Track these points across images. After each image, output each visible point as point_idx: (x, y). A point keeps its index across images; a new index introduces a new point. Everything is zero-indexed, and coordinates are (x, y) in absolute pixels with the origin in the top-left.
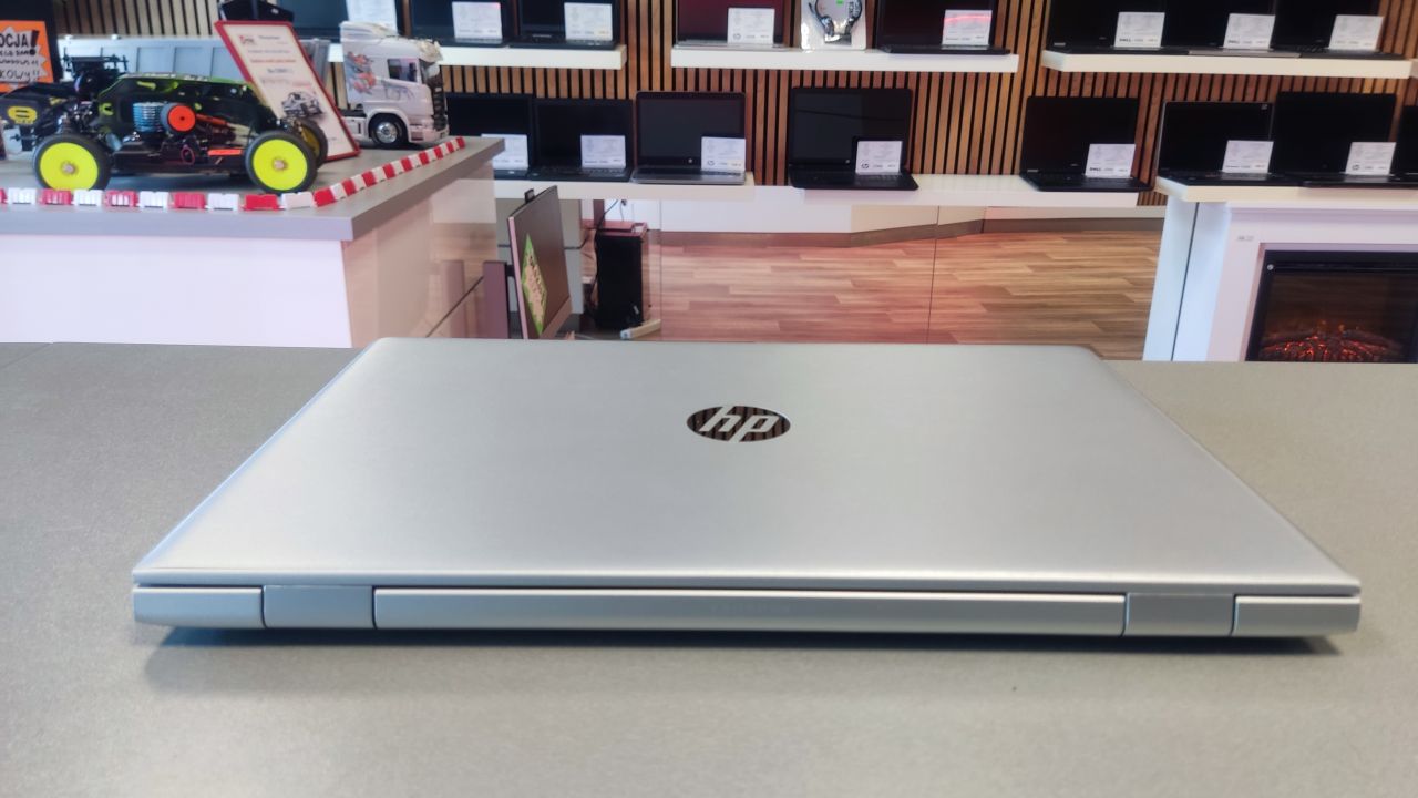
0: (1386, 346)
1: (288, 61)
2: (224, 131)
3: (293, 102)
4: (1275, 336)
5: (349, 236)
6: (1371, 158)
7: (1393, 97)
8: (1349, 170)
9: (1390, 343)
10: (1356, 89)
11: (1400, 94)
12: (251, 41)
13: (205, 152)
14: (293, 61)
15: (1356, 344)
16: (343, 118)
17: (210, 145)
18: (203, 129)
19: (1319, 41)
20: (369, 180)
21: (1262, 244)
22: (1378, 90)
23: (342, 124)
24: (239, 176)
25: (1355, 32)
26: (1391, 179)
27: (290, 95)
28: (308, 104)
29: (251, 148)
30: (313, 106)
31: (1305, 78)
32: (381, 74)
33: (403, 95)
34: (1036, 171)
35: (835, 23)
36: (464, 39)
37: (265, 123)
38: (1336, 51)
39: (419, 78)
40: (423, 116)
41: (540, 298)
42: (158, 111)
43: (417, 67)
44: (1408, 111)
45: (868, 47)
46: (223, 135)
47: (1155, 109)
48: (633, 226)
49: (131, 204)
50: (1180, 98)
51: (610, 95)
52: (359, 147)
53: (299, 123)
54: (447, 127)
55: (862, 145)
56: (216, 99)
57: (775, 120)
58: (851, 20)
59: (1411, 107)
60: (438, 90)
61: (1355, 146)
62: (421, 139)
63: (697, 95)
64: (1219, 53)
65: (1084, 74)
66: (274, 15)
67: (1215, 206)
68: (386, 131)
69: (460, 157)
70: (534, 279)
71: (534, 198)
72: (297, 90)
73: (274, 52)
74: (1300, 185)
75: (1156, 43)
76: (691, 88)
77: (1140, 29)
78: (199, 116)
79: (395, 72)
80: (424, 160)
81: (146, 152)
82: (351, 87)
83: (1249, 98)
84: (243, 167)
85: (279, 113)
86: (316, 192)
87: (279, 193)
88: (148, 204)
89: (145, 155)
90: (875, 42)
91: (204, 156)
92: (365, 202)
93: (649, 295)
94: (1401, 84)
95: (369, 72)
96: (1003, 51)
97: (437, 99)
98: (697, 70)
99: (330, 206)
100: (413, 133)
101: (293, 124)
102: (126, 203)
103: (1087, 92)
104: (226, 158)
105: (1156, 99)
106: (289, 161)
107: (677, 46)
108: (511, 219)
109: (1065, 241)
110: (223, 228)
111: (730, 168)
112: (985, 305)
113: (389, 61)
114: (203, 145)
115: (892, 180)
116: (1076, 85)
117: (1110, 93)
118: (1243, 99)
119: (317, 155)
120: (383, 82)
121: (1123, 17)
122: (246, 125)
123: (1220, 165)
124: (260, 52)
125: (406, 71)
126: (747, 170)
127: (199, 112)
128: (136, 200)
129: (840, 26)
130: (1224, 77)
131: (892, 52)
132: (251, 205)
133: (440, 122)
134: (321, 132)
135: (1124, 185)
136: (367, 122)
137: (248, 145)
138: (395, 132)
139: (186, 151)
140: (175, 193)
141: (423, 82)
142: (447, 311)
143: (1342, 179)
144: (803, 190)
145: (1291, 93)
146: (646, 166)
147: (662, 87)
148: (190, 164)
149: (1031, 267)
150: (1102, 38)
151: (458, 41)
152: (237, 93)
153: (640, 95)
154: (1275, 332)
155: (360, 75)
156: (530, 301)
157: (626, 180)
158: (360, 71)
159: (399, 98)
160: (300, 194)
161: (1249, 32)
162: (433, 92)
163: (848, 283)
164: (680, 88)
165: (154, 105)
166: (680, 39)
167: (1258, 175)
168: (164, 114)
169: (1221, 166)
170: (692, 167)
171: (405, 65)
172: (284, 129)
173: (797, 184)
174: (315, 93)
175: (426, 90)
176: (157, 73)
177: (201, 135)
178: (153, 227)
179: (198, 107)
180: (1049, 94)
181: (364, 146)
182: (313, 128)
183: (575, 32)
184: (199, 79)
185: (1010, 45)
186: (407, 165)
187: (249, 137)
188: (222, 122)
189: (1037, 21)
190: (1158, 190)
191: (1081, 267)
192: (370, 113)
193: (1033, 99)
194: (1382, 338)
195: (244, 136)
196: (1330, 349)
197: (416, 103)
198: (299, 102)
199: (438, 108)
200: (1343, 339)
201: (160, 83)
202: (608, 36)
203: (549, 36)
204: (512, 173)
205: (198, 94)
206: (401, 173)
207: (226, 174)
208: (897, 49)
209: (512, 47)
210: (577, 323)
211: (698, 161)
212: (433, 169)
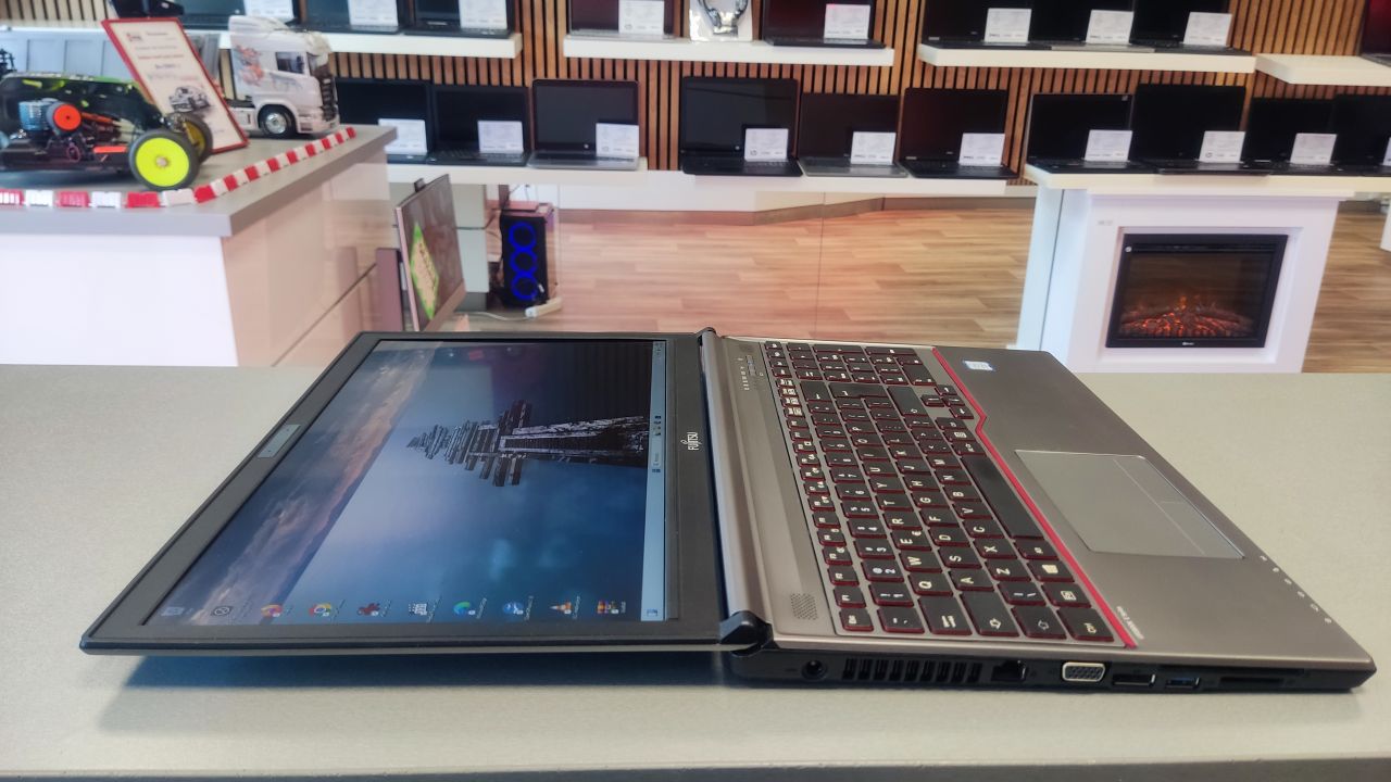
0: (1237, 322)
1: (176, 56)
2: (110, 129)
3: (180, 96)
4: (1134, 313)
5: (227, 232)
6: (1223, 146)
7: (1242, 90)
8: (1203, 158)
9: (1241, 319)
10: (1209, 82)
11: (1249, 87)
12: (139, 38)
13: (90, 150)
14: (181, 56)
15: (1210, 320)
16: (231, 109)
17: (95, 143)
18: (89, 127)
19: (1175, 36)
20: (252, 174)
21: (1121, 228)
22: (1230, 83)
23: (230, 116)
24: (121, 173)
25: (1207, 28)
26: (1241, 166)
27: (178, 89)
28: (196, 98)
29: (135, 145)
30: (200, 99)
31: (1162, 72)
32: (269, 67)
33: (292, 88)
34: (914, 158)
35: (722, 14)
36: (360, 26)
37: (150, 120)
38: (1189, 46)
39: (306, 70)
40: (310, 107)
41: (430, 284)
42: (44, 109)
43: (305, 60)
44: (1257, 103)
45: (754, 38)
46: (108, 132)
47: (1023, 100)
48: (537, 208)
49: (18, 201)
50: (1046, 90)
51: (506, 82)
52: (247, 137)
53: (183, 119)
54: (338, 117)
55: (750, 133)
56: (103, 96)
57: (667, 110)
58: (737, 13)
59: (1259, 99)
60: (327, 81)
61: (1209, 136)
62: (310, 130)
63: (591, 83)
64: (1080, 48)
65: (957, 68)
66: (164, 9)
67: (1079, 192)
68: (275, 122)
69: (349, 147)
70: (423, 265)
71: (424, 187)
72: (184, 84)
73: (161, 48)
74: (1156, 172)
75: (1023, 38)
76: (585, 76)
77: (1008, 24)
78: (85, 114)
79: (283, 65)
80: (311, 151)
81: (31, 150)
82: (240, 78)
83: (1111, 90)
84: (126, 164)
85: (165, 108)
86: (196, 188)
87: (160, 189)
88: (33, 203)
89: (31, 154)
90: (762, 34)
91: (90, 153)
92: (247, 196)
93: (554, 273)
94: (1249, 77)
95: (257, 65)
96: (882, 46)
97: (326, 90)
98: (591, 60)
99: (210, 203)
100: (302, 124)
101: (176, 122)
102: (12, 202)
103: (960, 85)
104: (110, 156)
105: (1024, 91)
106: (170, 158)
107: (569, 36)
108: (399, 209)
109: (959, 219)
110: (105, 226)
111: (624, 153)
112: (879, 282)
113: (277, 54)
114: (88, 142)
115: (779, 167)
116: (950, 77)
117: (982, 86)
118: (1105, 91)
119: (200, 151)
120: (271, 74)
121: (993, 13)
122: (133, 122)
123: (1083, 153)
124: (148, 48)
125: (294, 64)
126: (641, 155)
127: (85, 110)
128: (22, 199)
129: (727, 17)
130: (1087, 71)
131: (776, 44)
132: (134, 202)
133: (330, 112)
134: (205, 126)
135: (995, 173)
136: (257, 114)
137: (133, 142)
138: (284, 123)
139: (72, 149)
140: (61, 190)
141: (311, 74)
142: (339, 296)
143: (1196, 167)
144: (693, 176)
145: (1149, 85)
146: (543, 152)
147: (557, 75)
148: (74, 161)
149: (925, 245)
150: (974, 33)
151: (354, 28)
152: (123, 91)
153: (537, 83)
154: (1135, 309)
155: (248, 68)
156: (419, 286)
157: (523, 165)
158: (248, 64)
159: (287, 90)
160: (180, 191)
161: (1110, 27)
162: (322, 84)
163: (749, 261)
164: (574, 76)
165: (39, 104)
166: (574, 28)
167: (1117, 163)
168: (49, 114)
169: (1083, 155)
170: (588, 153)
171: (294, 58)
172: (168, 127)
173: (688, 171)
174: (202, 87)
175: (314, 82)
176: (43, 73)
177: (86, 132)
178: (38, 224)
179: (85, 104)
180: (925, 86)
181: (253, 136)
182: (197, 122)
183: (470, 20)
184: (85, 79)
185: (888, 39)
186: (292, 158)
187: (134, 133)
188: (107, 120)
189: (913, 16)
190: (1026, 177)
191: (971, 244)
192: (259, 104)
193: (910, 90)
194: (1234, 314)
195: (127, 133)
196: (1185, 325)
197: (304, 94)
198: (187, 96)
199: (327, 99)
200: (1197, 315)
201: (46, 82)
202: (503, 24)
203: (444, 24)
204: (410, 157)
205: (84, 92)
206: (286, 166)
207: (111, 170)
208: (780, 41)
209: (407, 34)
210: (483, 300)
211: (593, 147)
212: (322, 159)
